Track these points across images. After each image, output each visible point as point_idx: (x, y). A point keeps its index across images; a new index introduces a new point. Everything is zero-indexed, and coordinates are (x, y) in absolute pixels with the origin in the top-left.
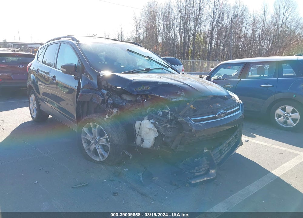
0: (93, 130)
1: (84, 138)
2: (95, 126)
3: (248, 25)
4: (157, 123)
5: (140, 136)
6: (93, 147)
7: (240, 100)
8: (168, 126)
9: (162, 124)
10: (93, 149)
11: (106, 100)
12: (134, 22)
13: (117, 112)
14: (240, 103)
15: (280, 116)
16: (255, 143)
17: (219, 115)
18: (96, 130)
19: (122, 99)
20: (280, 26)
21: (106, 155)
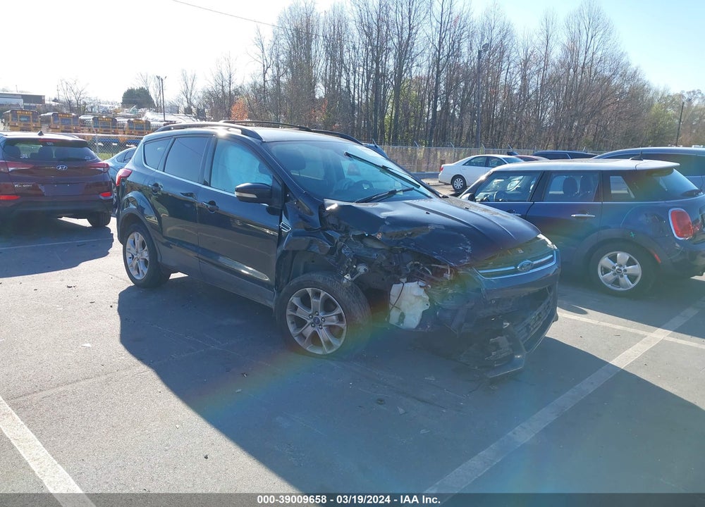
0: (313, 300)
1: (291, 315)
2: (317, 295)
3: (512, 65)
4: (429, 286)
5: (399, 309)
6: (309, 330)
7: (552, 244)
8: (450, 291)
9: (438, 287)
10: (309, 335)
11: (338, 248)
12: (259, 51)
13: (365, 270)
14: (555, 249)
15: (606, 271)
16: (571, 319)
17: (521, 267)
18: (320, 301)
19: (366, 246)
20: (579, 69)
21: (337, 344)
